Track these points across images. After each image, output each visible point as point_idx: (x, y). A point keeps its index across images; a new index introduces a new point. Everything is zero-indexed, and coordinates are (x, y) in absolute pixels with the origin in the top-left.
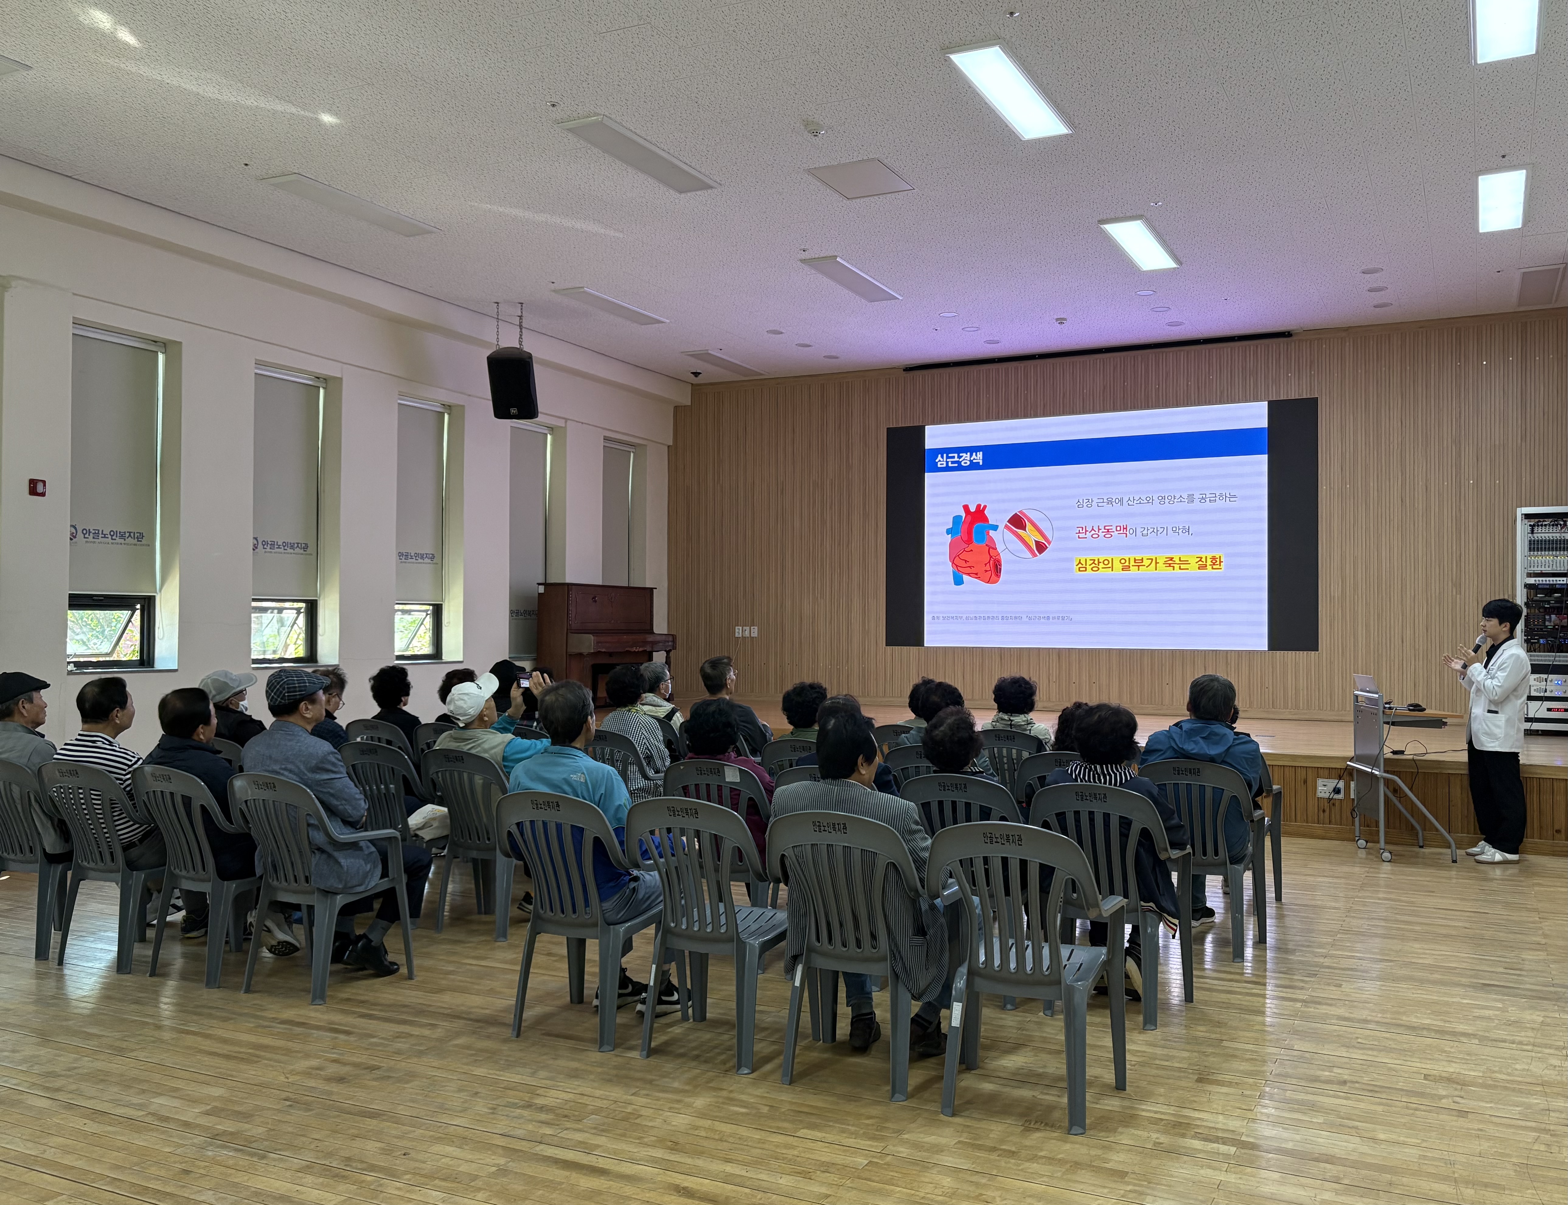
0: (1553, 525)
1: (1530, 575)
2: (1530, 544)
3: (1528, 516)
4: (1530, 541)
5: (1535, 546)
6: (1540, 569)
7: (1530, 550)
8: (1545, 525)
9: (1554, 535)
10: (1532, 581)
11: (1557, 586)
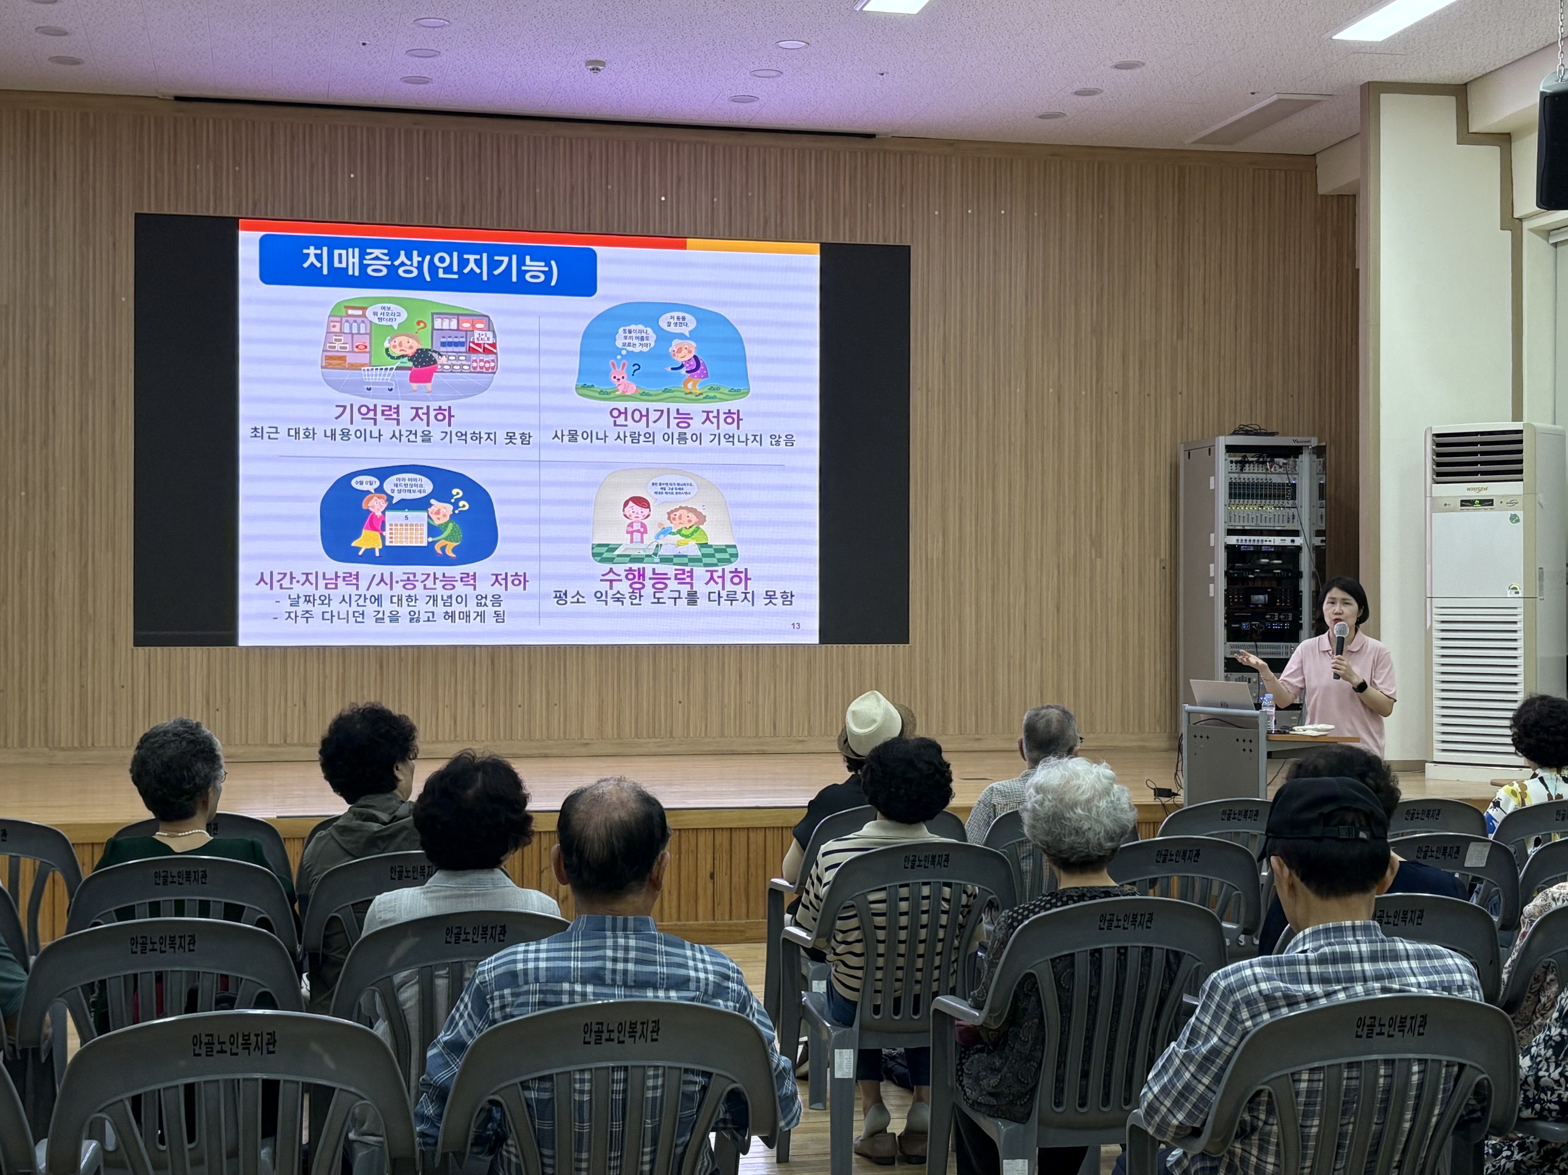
0: (1258, 462)
1: (1231, 532)
2: (1230, 488)
3: (1230, 449)
4: (1230, 484)
5: (1238, 491)
6: (1242, 523)
7: (1230, 497)
8: (1252, 462)
9: (1259, 476)
10: (1233, 540)
11: (1263, 549)
